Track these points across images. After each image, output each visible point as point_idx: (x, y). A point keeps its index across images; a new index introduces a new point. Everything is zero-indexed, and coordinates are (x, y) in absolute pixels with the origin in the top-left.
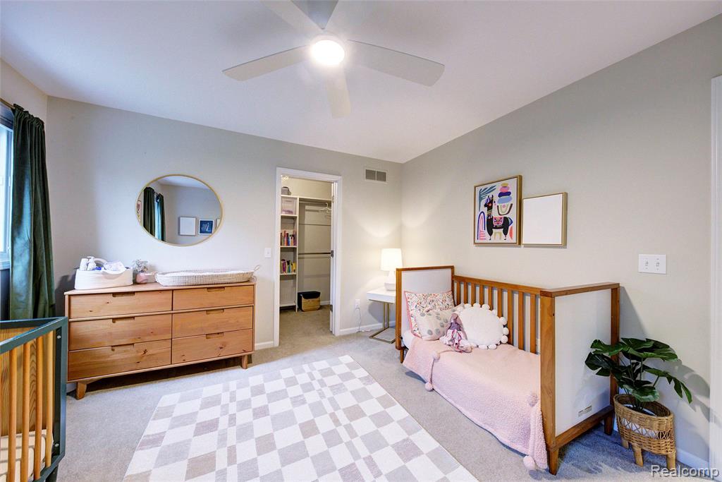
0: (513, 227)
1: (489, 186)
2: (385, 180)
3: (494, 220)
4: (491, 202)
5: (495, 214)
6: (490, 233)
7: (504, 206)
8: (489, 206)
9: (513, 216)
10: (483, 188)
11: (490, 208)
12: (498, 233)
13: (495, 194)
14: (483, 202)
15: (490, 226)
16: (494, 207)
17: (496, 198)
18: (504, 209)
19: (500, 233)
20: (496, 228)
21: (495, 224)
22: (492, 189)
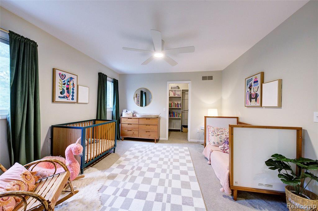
0: (259, 98)
1: (250, 78)
2: (212, 79)
3: (252, 95)
4: (251, 86)
5: (252, 92)
6: (251, 101)
7: (256, 88)
8: (250, 88)
9: (259, 93)
10: (248, 79)
11: (250, 89)
12: (253, 100)
13: (253, 82)
14: (248, 86)
15: (251, 98)
16: (252, 88)
17: (253, 84)
18: (255, 89)
19: (254, 101)
20: (253, 99)
21: (252, 97)
22: (251, 80)
